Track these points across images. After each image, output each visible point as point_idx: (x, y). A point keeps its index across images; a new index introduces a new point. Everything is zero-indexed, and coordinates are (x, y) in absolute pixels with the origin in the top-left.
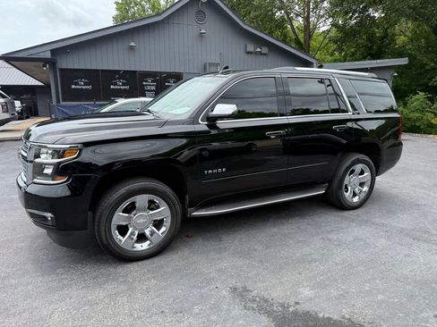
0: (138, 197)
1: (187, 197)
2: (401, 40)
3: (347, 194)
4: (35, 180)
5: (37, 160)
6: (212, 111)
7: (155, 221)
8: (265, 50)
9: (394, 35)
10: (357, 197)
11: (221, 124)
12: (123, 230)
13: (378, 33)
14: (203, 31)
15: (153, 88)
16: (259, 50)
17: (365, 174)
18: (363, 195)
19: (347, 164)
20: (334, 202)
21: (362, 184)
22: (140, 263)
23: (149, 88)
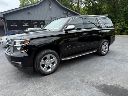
0: (47, 55)
1: (61, 54)
2: (104, 10)
3: (103, 51)
4: (14, 52)
5: (15, 45)
6: (67, 28)
7: (52, 62)
8: (69, 13)
9: (102, 9)
10: (105, 52)
11: (69, 32)
12: (43, 66)
13: (98, 8)
14: (50, 8)
15: (36, 25)
16: (67, 13)
17: (107, 45)
18: (107, 51)
19: (102, 43)
20: (99, 54)
21: (106, 48)
22: (49, 76)
23: (35, 25)
